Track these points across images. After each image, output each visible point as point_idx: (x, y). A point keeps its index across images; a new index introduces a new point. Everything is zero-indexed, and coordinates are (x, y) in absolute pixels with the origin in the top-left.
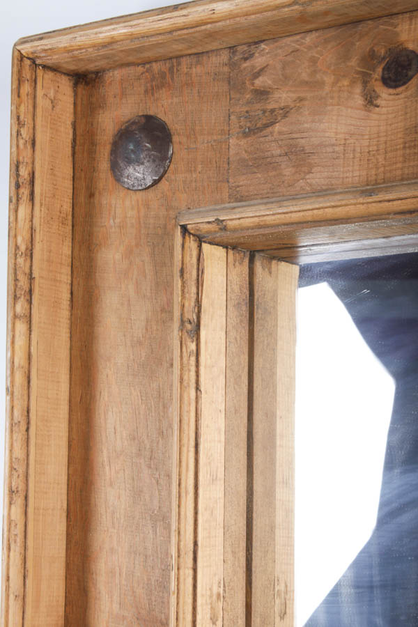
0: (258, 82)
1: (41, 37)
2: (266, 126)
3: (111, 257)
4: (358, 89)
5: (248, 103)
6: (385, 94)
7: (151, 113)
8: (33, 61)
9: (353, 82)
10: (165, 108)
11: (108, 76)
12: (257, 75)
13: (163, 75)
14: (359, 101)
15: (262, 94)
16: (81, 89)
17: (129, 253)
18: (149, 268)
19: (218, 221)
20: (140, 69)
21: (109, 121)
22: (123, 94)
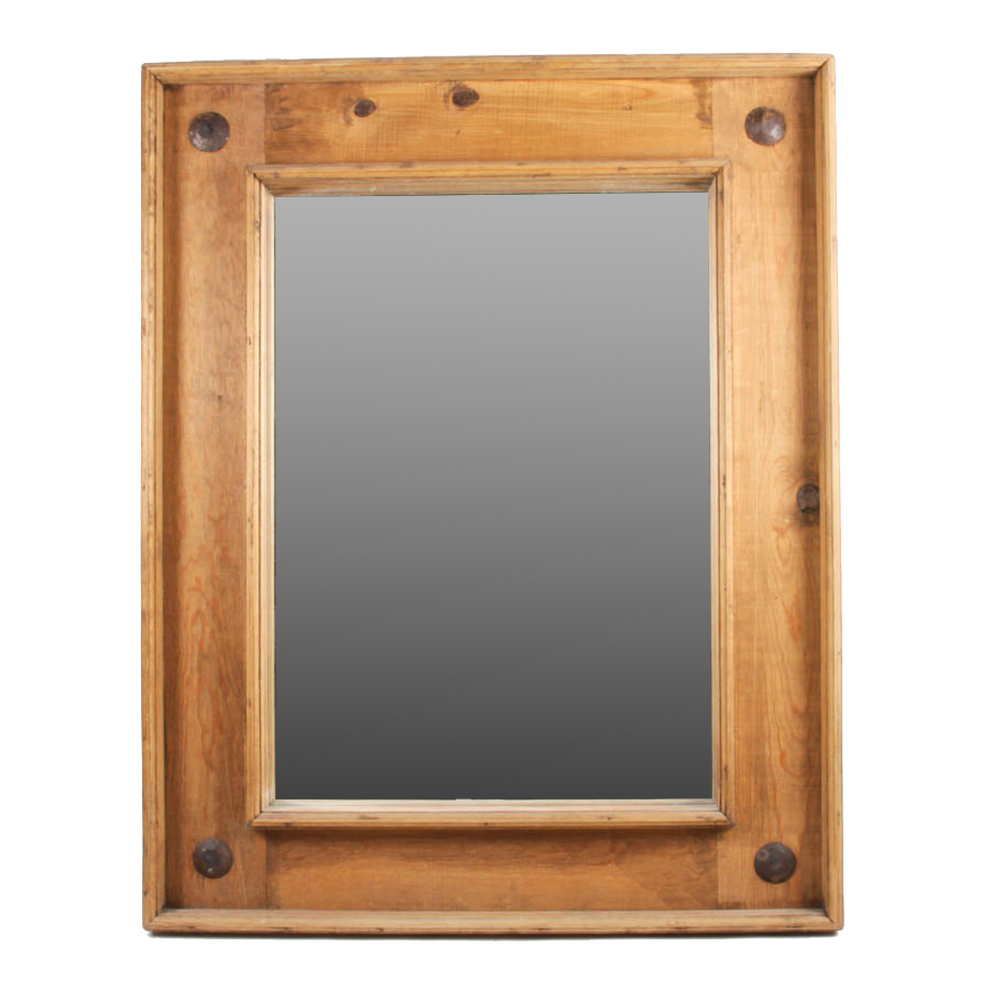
0: (283, 104)
1: (164, 65)
2: (288, 127)
3: (190, 187)
4: (341, 115)
5: (278, 114)
6: (355, 119)
7: (216, 111)
8: (155, 76)
9: (338, 112)
10: (224, 110)
11: (186, 89)
12: (282, 100)
13: (223, 93)
14: (342, 121)
15: (285, 110)
16: (168, 92)
17: (202, 185)
18: (215, 193)
19: (276, 173)
20: (208, 88)
21: (188, 113)
22: (197, 99)
